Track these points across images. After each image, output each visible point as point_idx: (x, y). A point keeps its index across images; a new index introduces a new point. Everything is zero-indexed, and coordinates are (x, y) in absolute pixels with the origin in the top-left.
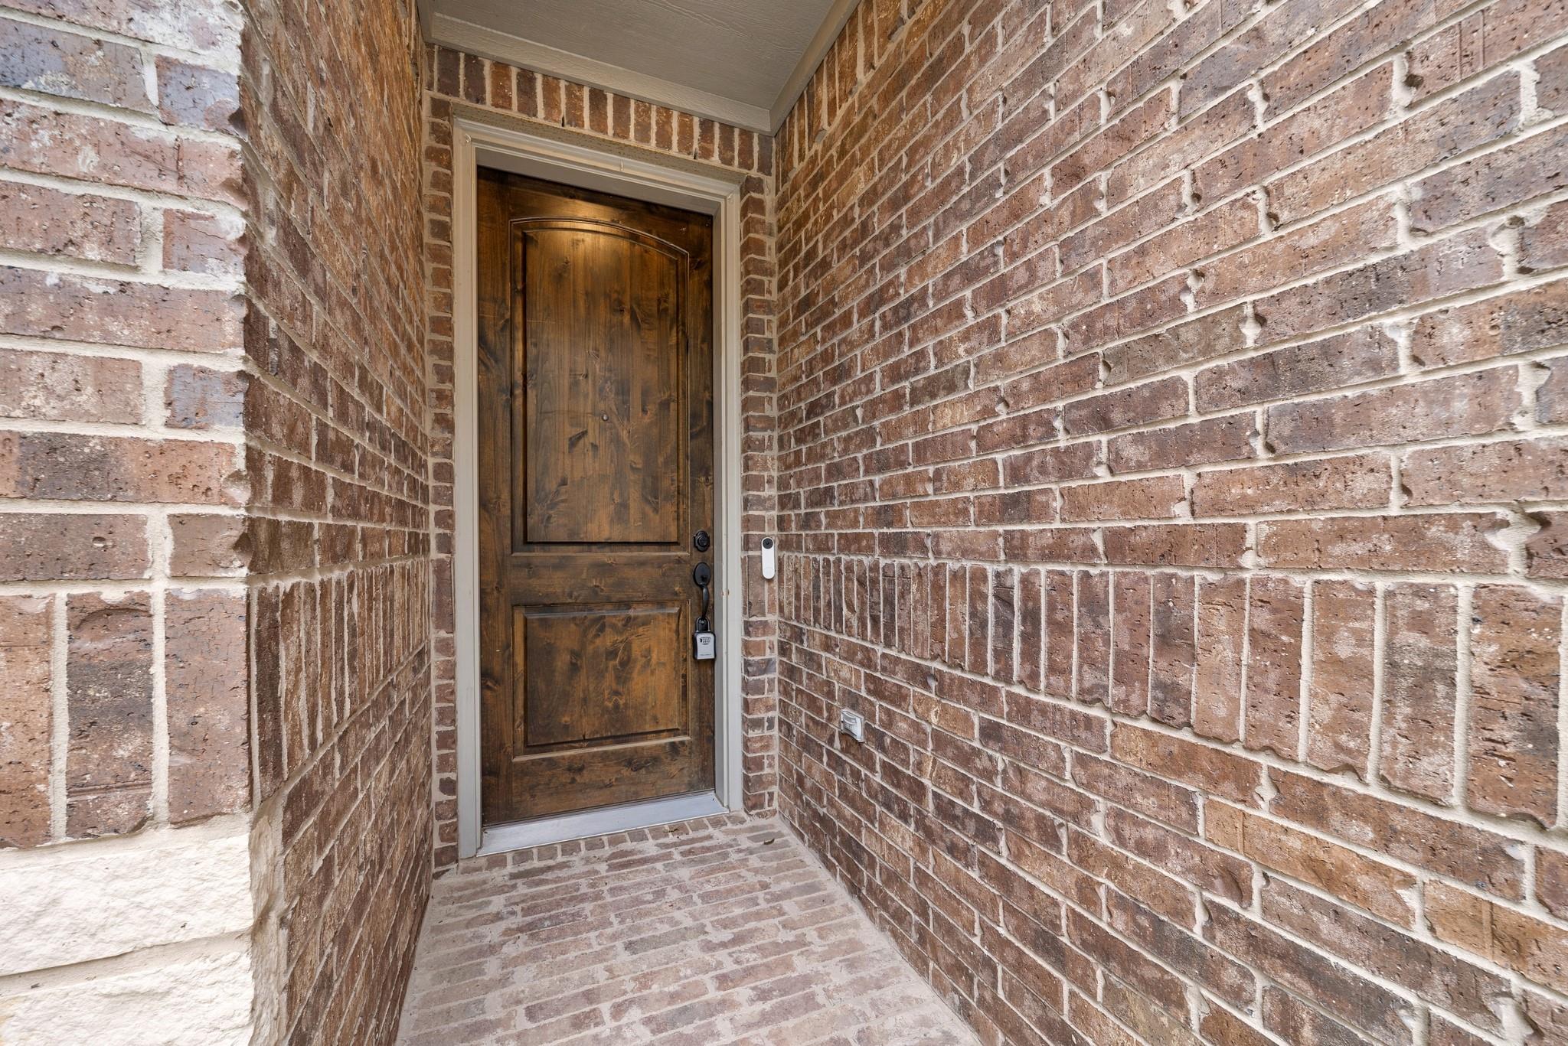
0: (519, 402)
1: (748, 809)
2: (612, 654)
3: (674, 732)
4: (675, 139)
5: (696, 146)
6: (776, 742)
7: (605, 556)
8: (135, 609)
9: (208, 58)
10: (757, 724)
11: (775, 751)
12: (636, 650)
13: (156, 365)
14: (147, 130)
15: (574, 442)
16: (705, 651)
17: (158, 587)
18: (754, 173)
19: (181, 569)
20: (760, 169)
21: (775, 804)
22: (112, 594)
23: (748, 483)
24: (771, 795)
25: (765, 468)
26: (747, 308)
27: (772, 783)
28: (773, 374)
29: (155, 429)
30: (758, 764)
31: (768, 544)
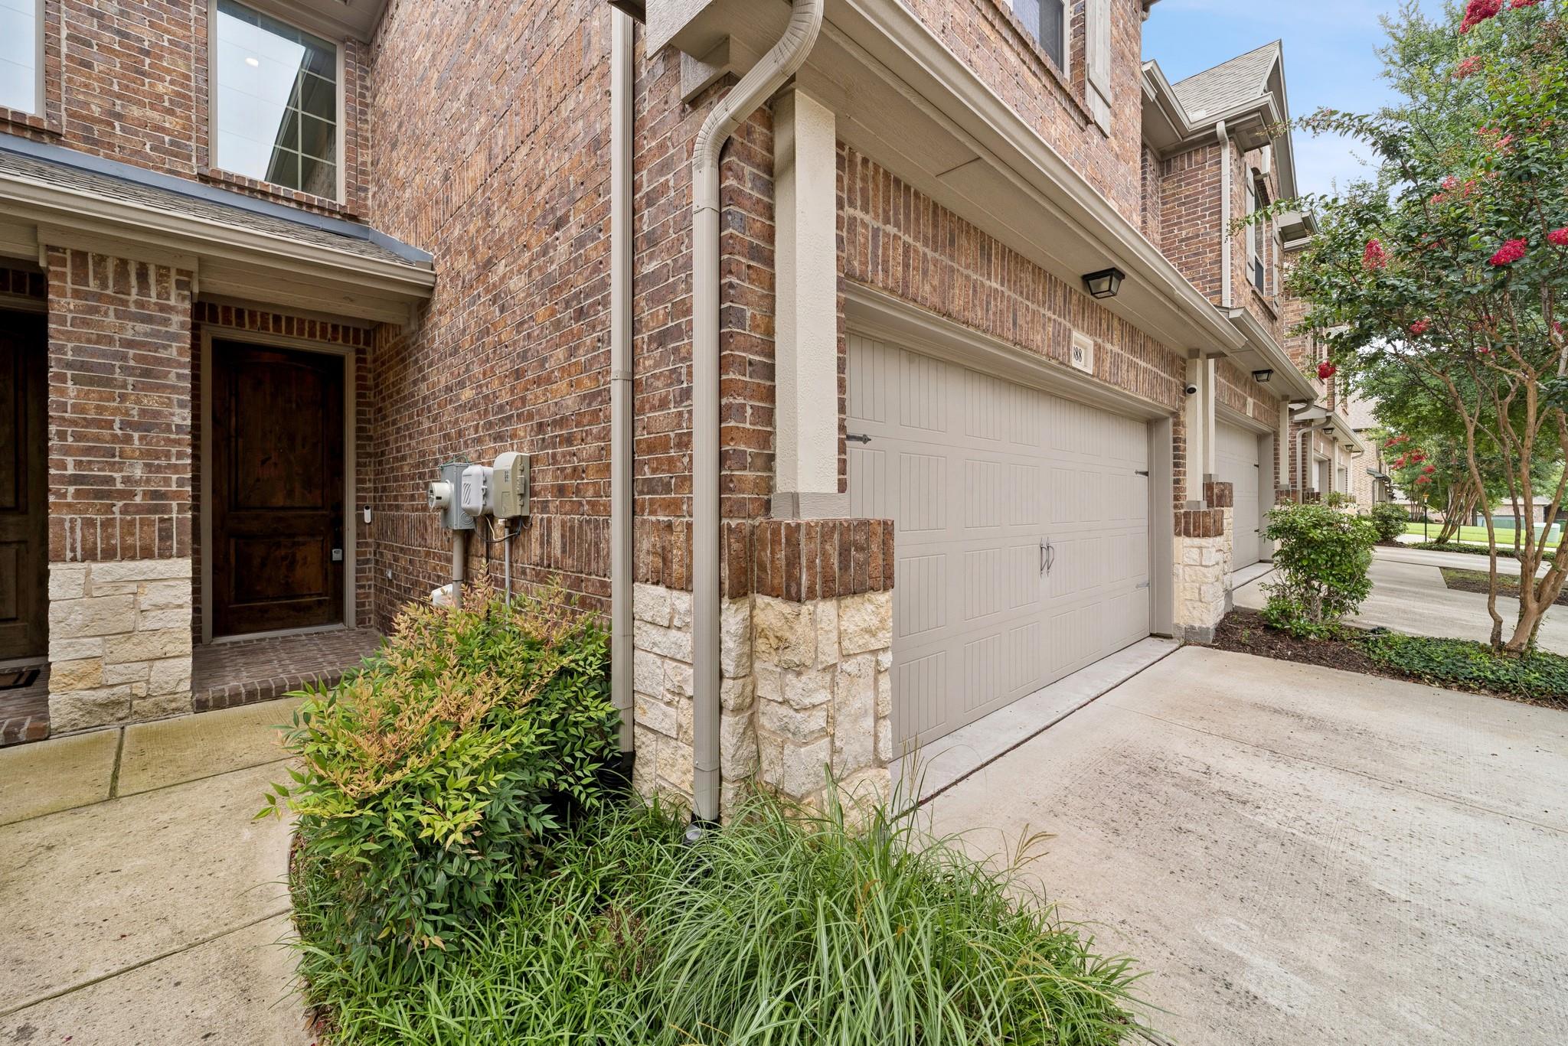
0: (233, 444)
1: (358, 624)
2: (284, 558)
3: (320, 595)
4: (318, 333)
5: (329, 336)
6: (373, 595)
7: (281, 514)
8: (171, 519)
9: (185, 423)
10: (363, 587)
11: (372, 599)
12: (299, 556)
13: (174, 477)
14: (173, 436)
15: (263, 462)
16: (336, 556)
17: (174, 516)
18: (361, 346)
19: (179, 512)
20: (364, 344)
21: (372, 622)
22: (166, 517)
23: (359, 481)
24: (370, 619)
25: (367, 474)
26: (358, 404)
27: (371, 613)
28: (371, 433)
29: (174, 488)
30: (363, 604)
31: (367, 508)
